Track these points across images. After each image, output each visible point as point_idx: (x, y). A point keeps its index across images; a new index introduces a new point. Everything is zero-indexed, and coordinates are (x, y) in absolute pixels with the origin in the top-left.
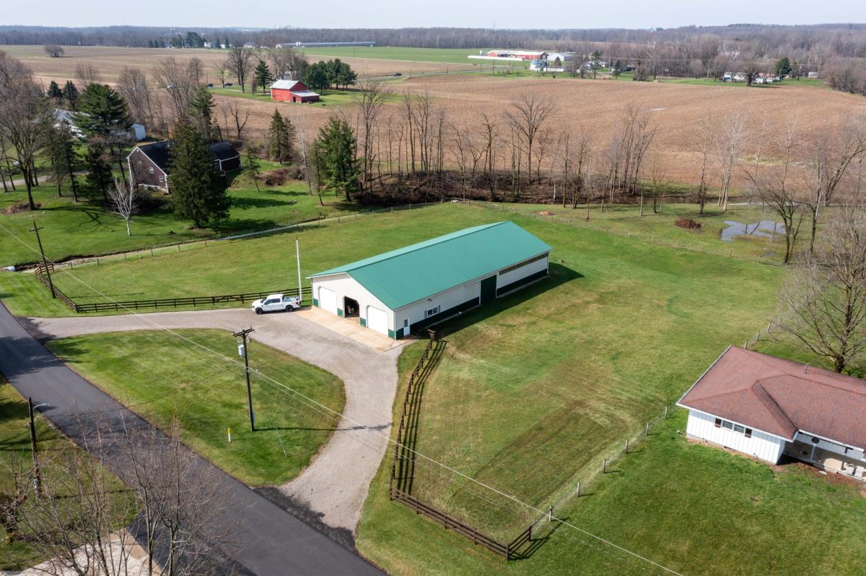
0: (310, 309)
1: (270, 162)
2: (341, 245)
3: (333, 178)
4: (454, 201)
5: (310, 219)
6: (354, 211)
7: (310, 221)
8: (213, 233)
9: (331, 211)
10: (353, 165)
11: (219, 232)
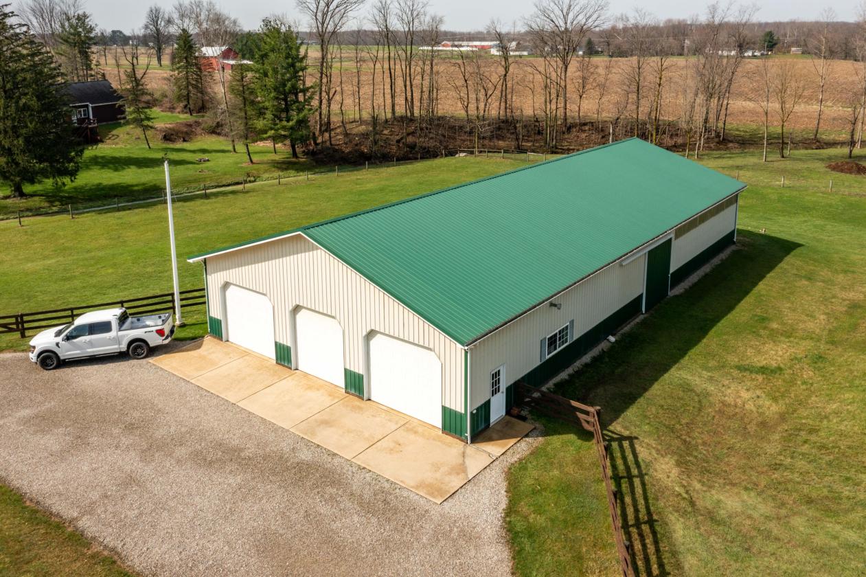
0: (199, 347)
1: (174, 114)
2: (283, 213)
3: (269, 115)
4: (462, 155)
5: (229, 181)
6: (303, 170)
7: (229, 185)
8: (46, 204)
9: (266, 171)
10: (301, 97)
11: (57, 203)
